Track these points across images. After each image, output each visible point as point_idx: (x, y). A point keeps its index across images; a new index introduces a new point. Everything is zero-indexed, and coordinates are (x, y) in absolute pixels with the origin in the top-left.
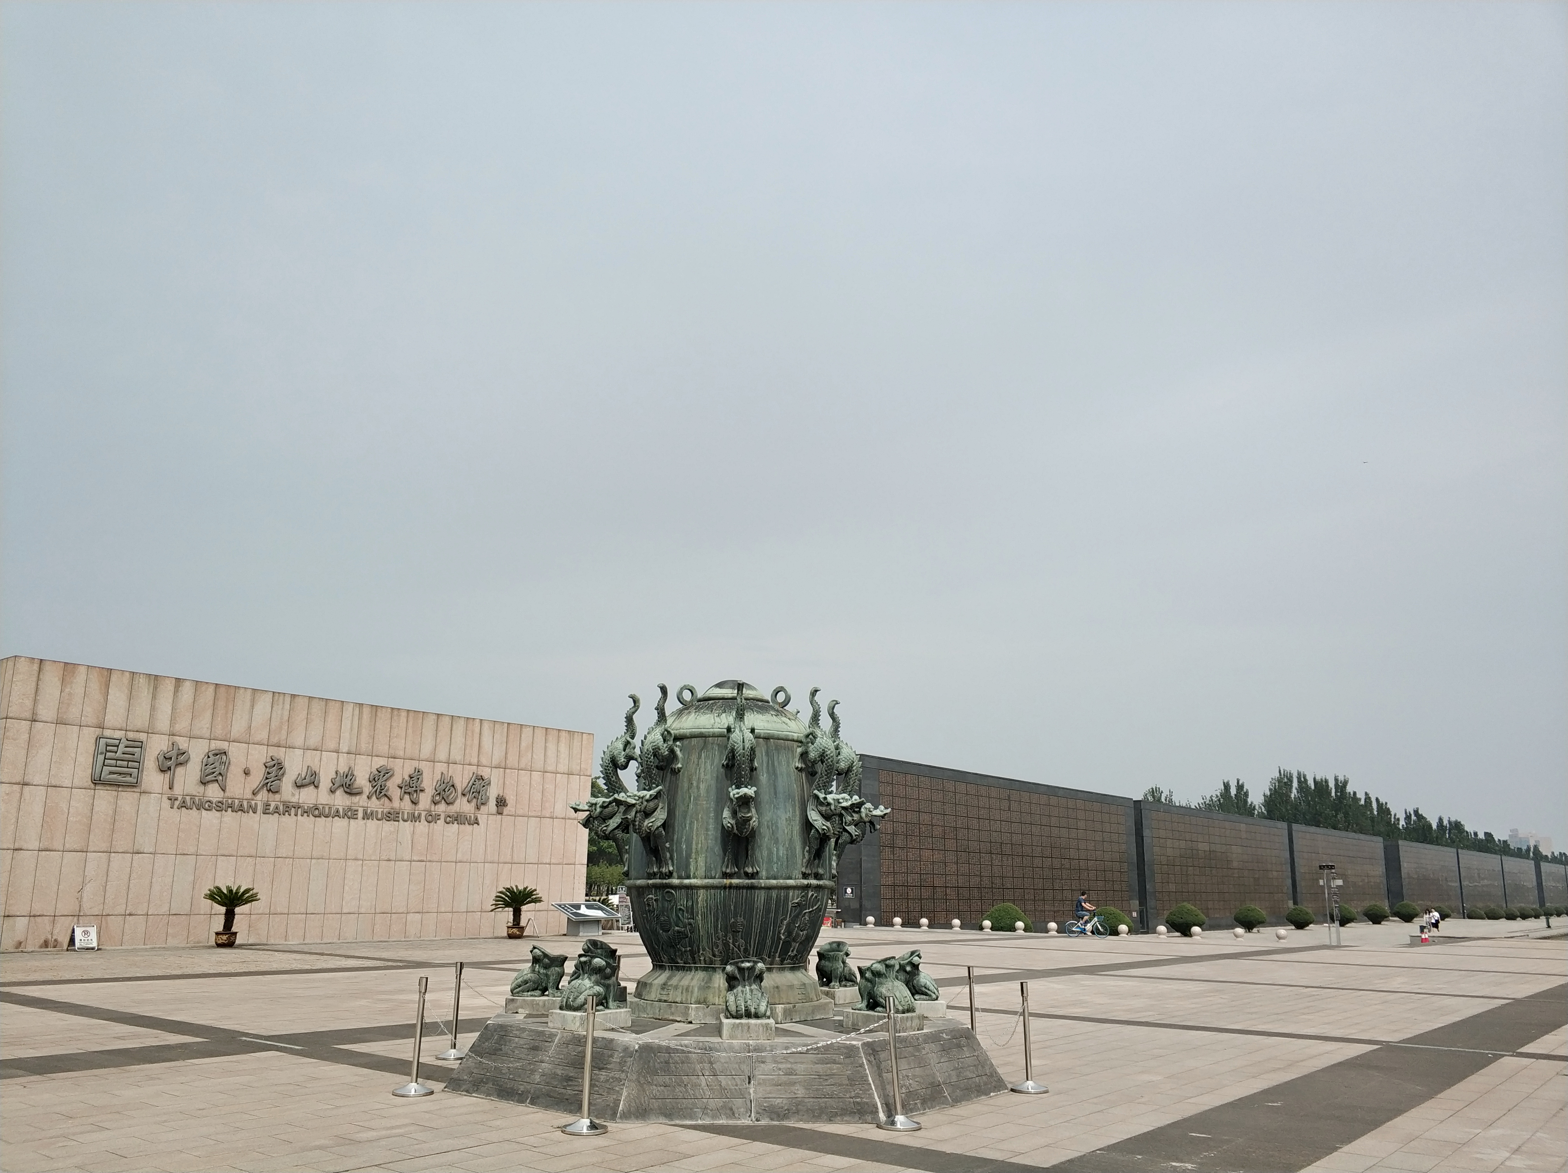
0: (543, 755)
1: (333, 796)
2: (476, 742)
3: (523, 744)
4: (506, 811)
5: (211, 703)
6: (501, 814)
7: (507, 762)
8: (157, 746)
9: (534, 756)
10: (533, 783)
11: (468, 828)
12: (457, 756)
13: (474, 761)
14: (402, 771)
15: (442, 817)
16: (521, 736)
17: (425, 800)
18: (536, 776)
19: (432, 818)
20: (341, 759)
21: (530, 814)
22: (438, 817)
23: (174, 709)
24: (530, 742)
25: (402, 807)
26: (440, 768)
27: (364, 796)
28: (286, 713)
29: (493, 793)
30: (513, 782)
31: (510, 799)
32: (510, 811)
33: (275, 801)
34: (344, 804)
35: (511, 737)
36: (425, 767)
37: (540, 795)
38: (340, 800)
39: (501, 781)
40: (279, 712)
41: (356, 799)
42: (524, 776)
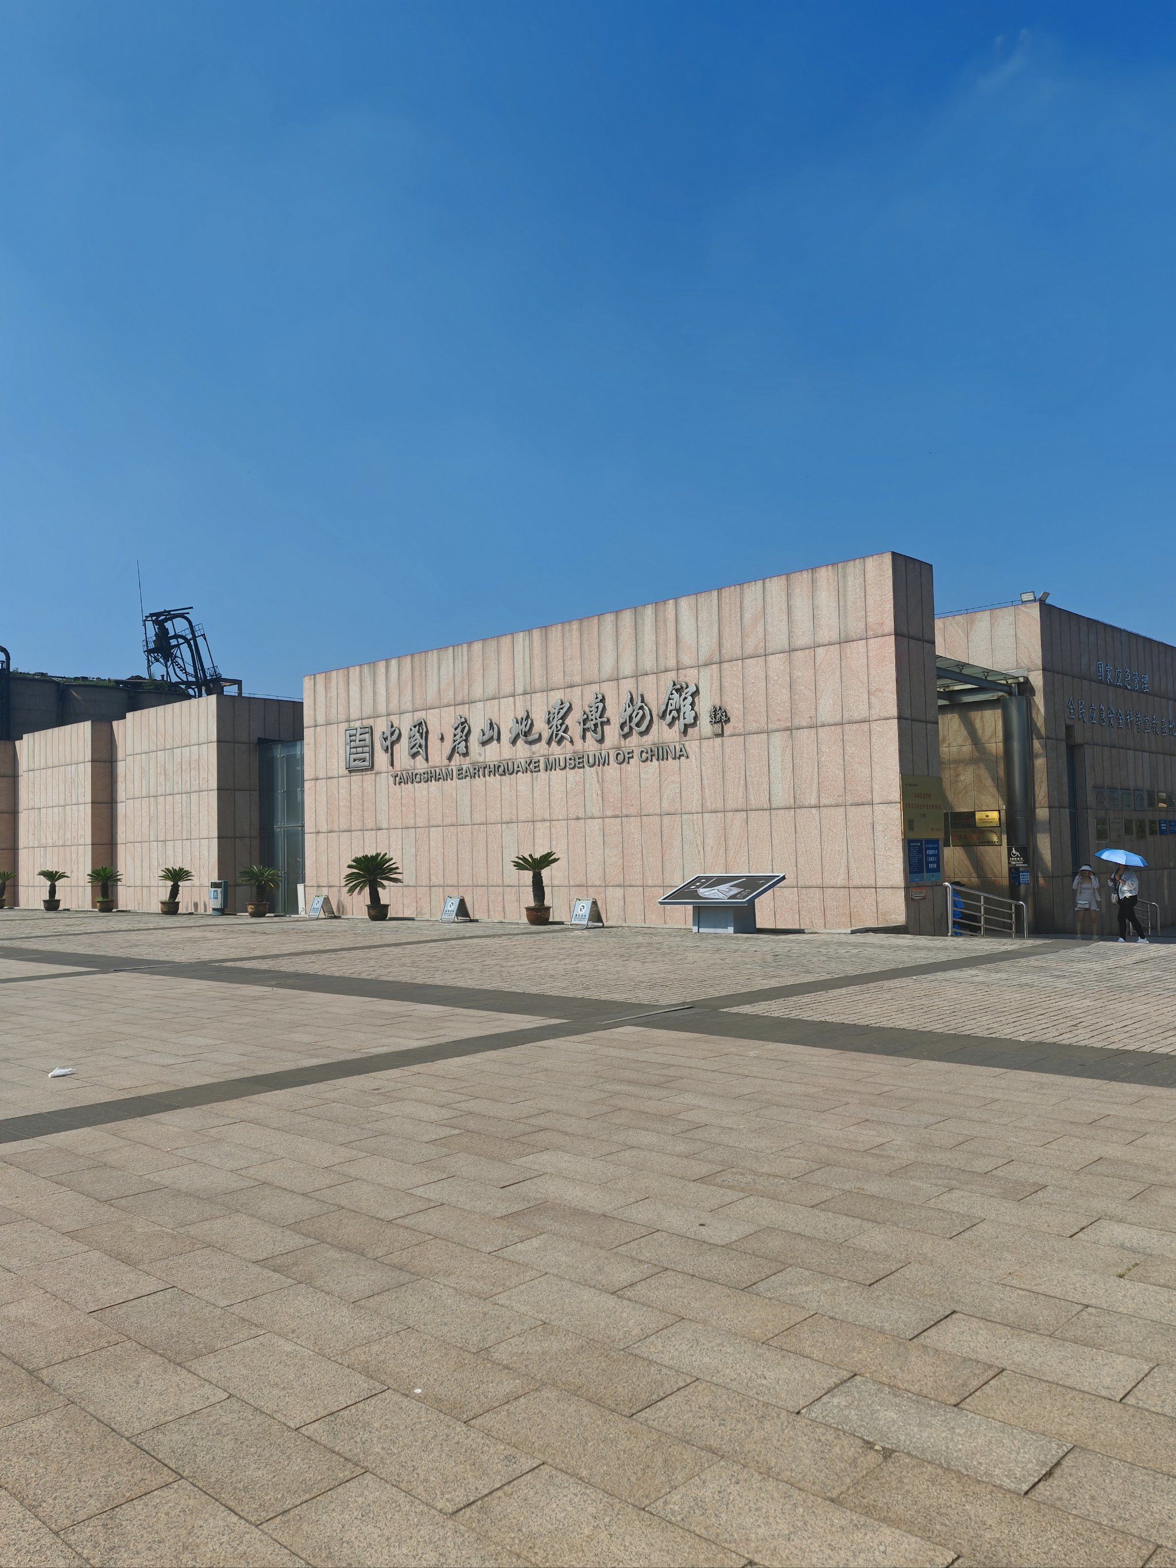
0: (785, 622)
1: (514, 748)
2: (672, 634)
3: (747, 616)
4: (728, 729)
5: (410, 675)
6: (722, 735)
7: (723, 651)
8: (381, 727)
9: (769, 629)
10: (770, 673)
11: (671, 764)
12: (648, 663)
13: (672, 663)
14: (582, 701)
15: (636, 754)
16: (741, 603)
17: (612, 733)
18: (777, 662)
19: (623, 759)
20: (518, 704)
21: (771, 726)
22: (630, 755)
23: (387, 690)
24: (760, 608)
25: (586, 748)
26: (628, 685)
27: (544, 742)
28: (465, 665)
29: (705, 705)
30: (735, 682)
31: (734, 710)
32: (734, 728)
33: (466, 763)
34: (525, 756)
35: (726, 609)
36: (608, 690)
37: (786, 692)
38: (522, 751)
39: (716, 684)
40: (460, 666)
41: (536, 747)
42: (755, 667)
